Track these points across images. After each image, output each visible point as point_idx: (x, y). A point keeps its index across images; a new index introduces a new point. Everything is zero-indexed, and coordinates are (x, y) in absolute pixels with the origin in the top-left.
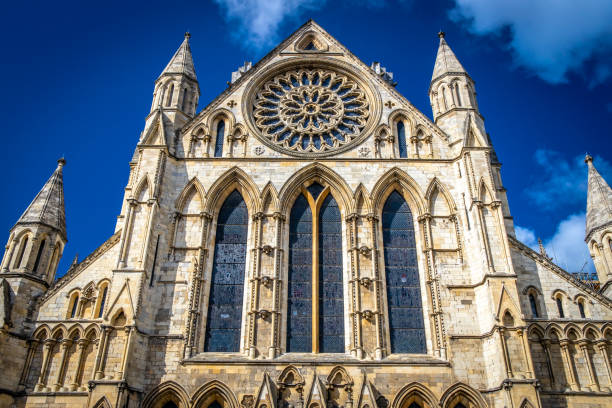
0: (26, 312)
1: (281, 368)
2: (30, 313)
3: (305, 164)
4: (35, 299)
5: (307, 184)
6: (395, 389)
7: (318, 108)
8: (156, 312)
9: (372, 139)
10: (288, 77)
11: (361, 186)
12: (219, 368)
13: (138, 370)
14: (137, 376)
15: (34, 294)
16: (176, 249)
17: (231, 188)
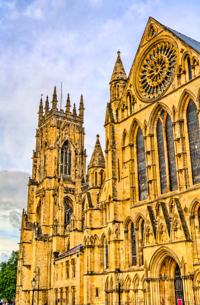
0: (96, 200)
1: (156, 203)
2: (98, 200)
3: (154, 105)
4: (98, 195)
5: (159, 113)
6: (190, 202)
7: (159, 68)
8: (122, 191)
9: (176, 78)
10: (148, 56)
11: (174, 107)
12: (140, 207)
13: (121, 214)
14: (121, 216)
15: (97, 193)
16: (125, 163)
17: (137, 127)
